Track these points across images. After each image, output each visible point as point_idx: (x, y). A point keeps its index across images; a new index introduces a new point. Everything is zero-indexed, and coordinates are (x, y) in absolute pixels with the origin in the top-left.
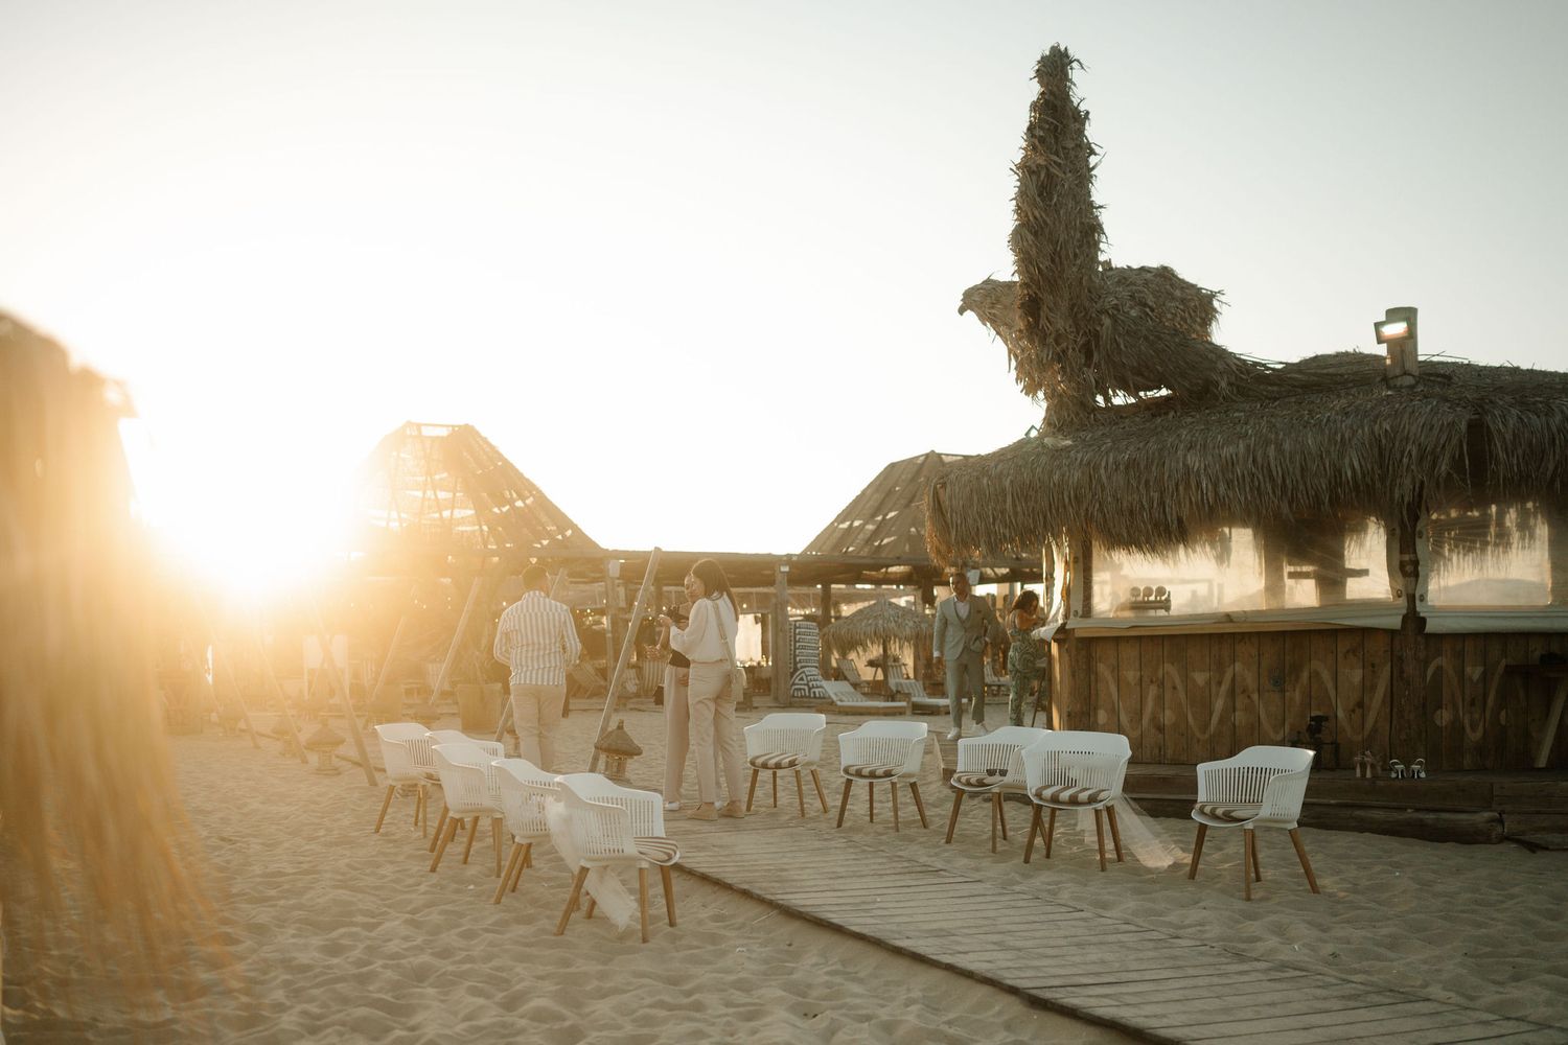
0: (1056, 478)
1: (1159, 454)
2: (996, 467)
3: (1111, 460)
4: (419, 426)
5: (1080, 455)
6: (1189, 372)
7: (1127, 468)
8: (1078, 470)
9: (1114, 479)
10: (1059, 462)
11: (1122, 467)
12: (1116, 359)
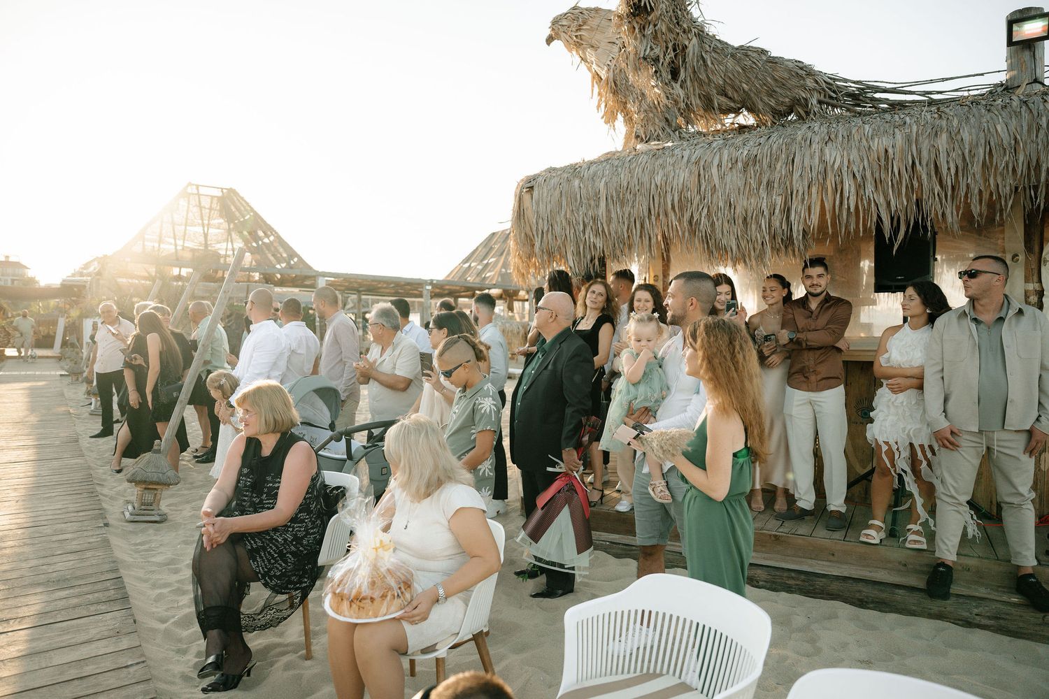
0: (658, 179)
1: (786, 149)
3: (725, 157)
4: (198, 186)
5: (686, 154)
6: (778, 90)
7: (746, 166)
8: (684, 171)
9: (728, 179)
10: (660, 161)
11: (740, 164)
12: (703, 76)
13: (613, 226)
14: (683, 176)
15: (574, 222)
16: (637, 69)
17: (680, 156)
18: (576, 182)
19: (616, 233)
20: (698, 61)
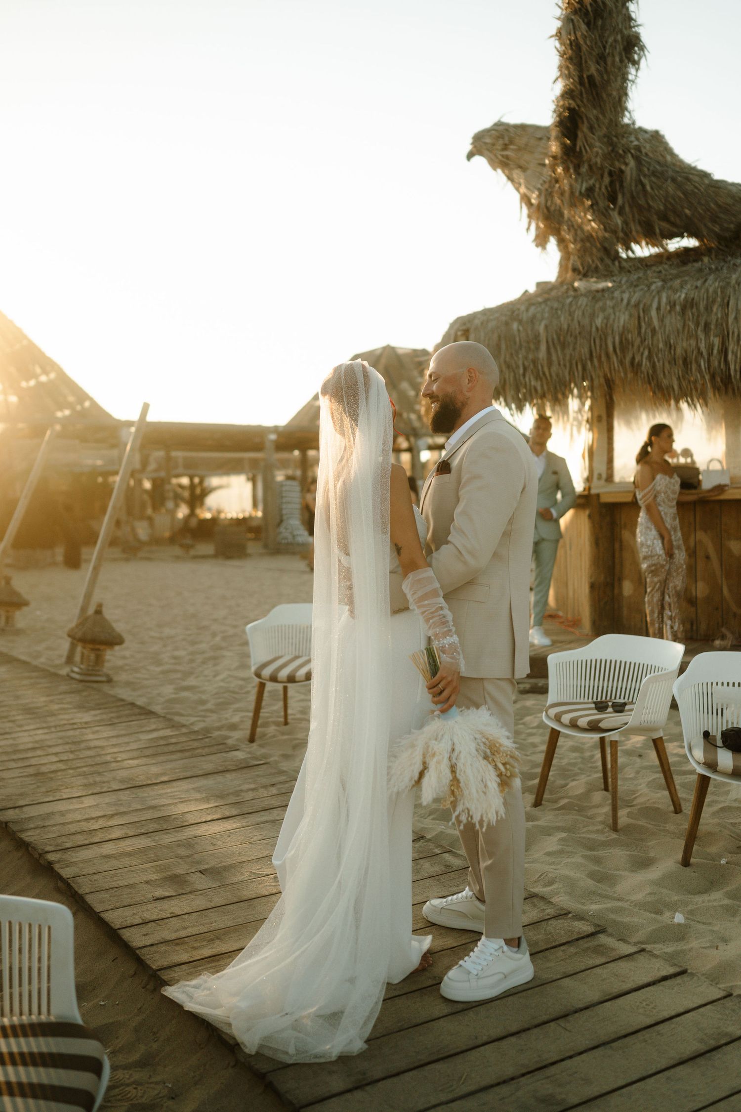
0: (599, 321)
1: (722, 292)
2: (527, 310)
3: (664, 300)
5: (626, 296)
6: (722, 216)
7: (684, 309)
8: (624, 313)
9: (667, 321)
10: (600, 304)
11: (678, 308)
12: (642, 202)
13: (554, 369)
14: (623, 319)
15: (514, 366)
16: (573, 205)
17: (619, 299)
18: (515, 326)
19: (557, 375)
20: (636, 186)
